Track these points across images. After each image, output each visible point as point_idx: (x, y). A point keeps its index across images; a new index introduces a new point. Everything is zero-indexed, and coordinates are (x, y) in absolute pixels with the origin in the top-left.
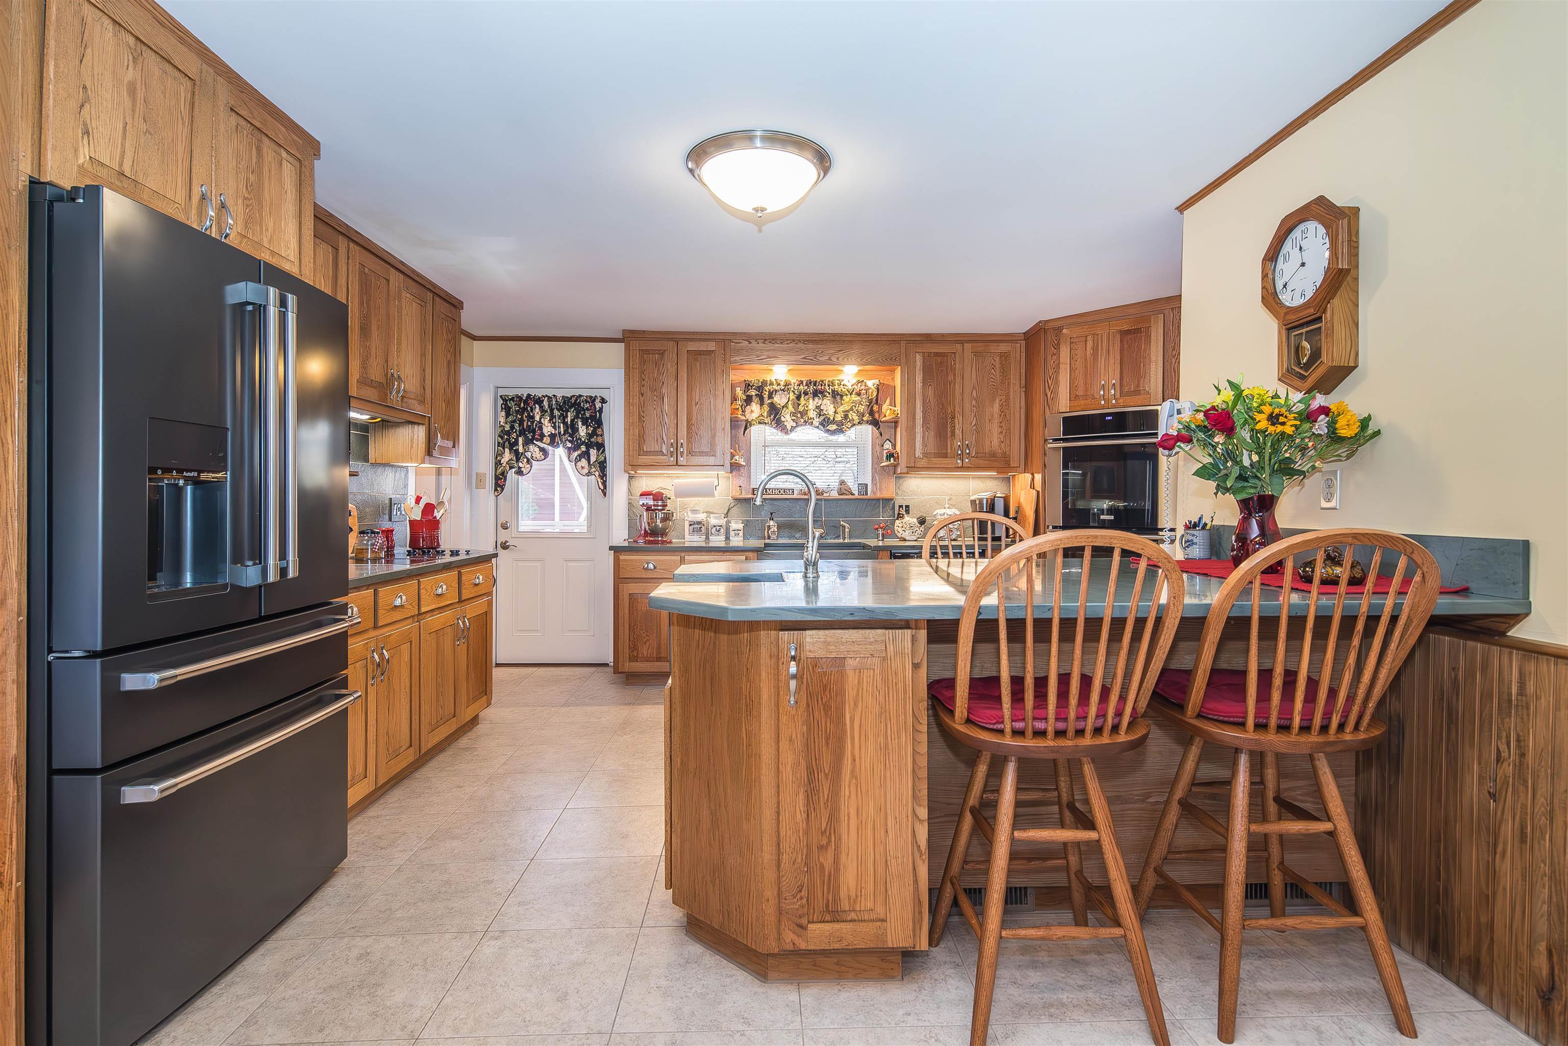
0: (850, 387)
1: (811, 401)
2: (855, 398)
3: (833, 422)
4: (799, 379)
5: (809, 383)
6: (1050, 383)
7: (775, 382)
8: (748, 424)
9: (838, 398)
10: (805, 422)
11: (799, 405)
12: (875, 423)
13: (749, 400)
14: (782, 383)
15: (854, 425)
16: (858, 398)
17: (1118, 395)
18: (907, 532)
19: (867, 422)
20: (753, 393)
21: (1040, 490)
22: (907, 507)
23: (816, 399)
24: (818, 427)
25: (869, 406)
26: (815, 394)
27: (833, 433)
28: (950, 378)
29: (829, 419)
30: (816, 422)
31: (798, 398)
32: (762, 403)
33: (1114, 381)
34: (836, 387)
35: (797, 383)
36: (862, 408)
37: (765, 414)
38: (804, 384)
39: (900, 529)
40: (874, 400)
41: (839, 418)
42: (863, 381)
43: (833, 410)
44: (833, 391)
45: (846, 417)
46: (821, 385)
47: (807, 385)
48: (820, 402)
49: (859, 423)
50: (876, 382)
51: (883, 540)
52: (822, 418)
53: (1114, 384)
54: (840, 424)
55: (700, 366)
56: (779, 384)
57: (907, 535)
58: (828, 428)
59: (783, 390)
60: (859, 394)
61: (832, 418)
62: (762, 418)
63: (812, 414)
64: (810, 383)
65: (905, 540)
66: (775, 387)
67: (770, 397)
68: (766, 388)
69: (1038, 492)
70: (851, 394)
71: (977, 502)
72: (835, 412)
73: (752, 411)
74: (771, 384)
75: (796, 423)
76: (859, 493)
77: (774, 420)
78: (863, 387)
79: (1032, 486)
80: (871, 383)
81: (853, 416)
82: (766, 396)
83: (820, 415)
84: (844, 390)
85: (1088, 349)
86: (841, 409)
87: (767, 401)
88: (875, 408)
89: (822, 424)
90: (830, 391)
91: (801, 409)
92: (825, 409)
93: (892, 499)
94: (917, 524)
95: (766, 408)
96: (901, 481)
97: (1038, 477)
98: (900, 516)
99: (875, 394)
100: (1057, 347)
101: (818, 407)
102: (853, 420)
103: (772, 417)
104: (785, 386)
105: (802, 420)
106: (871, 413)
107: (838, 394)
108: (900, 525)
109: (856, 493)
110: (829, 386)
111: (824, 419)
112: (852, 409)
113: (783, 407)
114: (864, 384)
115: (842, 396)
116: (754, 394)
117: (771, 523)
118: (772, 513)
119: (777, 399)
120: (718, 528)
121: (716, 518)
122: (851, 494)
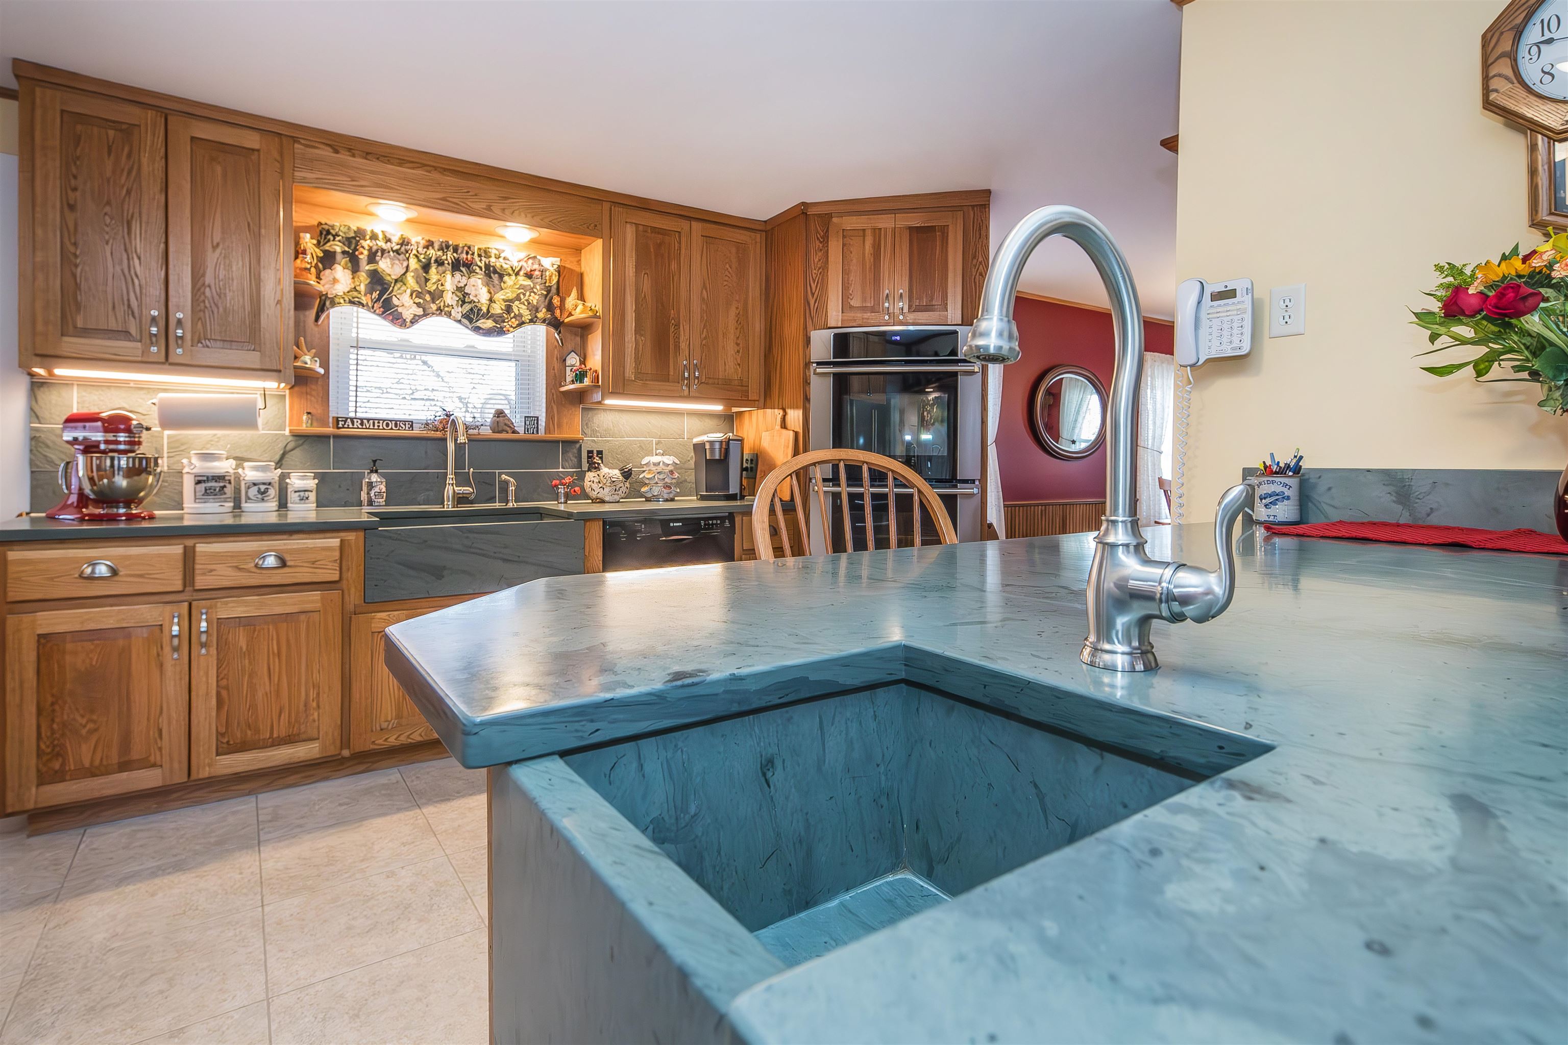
0: (515, 264)
1: (449, 276)
2: (523, 281)
3: (488, 315)
4: (427, 238)
5: (445, 247)
6: (814, 287)
7: (381, 236)
8: (324, 303)
9: (495, 277)
10: (439, 309)
11: (427, 280)
12: (555, 324)
13: (328, 260)
14: (395, 239)
15: (523, 323)
16: (528, 282)
17: (906, 310)
18: (607, 490)
19: (544, 321)
20: (337, 247)
21: (801, 431)
22: (600, 453)
23: (458, 275)
24: (459, 321)
25: (546, 296)
26: (456, 266)
27: (488, 332)
28: (674, 266)
29: (480, 310)
30: (457, 312)
31: (426, 267)
32: (355, 267)
33: (901, 291)
34: (493, 260)
35: (423, 243)
36: (534, 299)
37: (362, 288)
38: (436, 246)
39: (595, 486)
40: (554, 290)
41: (497, 309)
42: (535, 257)
43: (487, 296)
44: (487, 266)
45: (509, 309)
46: (467, 253)
47: (441, 249)
48: (464, 281)
49: (531, 321)
50: (557, 261)
51: (565, 502)
52: (467, 307)
53: (901, 294)
54: (498, 319)
56: (388, 240)
57: (606, 494)
58: (478, 324)
59: (397, 252)
60: (529, 276)
61: (485, 309)
62: (355, 294)
63: (450, 298)
64: (448, 247)
65: (603, 501)
66: (381, 244)
67: (372, 258)
68: (363, 243)
69: (796, 434)
70: (517, 274)
71: (707, 446)
72: (491, 300)
73: (335, 281)
74: (374, 237)
75: (424, 310)
76: (527, 430)
77: (378, 300)
78: (536, 266)
79: (784, 425)
80: (550, 263)
81: (520, 308)
82: (363, 256)
83: (464, 302)
84: (505, 266)
85: (867, 247)
86: (500, 296)
87: (365, 267)
88: (556, 301)
89: (466, 316)
90: (482, 265)
91: (431, 287)
92: (473, 293)
93: (574, 442)
94: (621, 478)
95: (363, 280)
96: (590, 414)
97: (795, 416)
98: (593, 467)
99: (555, 279)
100: (825, 240)
101: (460, 289)
102: (521, 315)
103: (375, 295)
104: (402, 245)
105: (434, 307)
106: (550, 307)
107: (495, 272)
108: (596, 480)
109: (521, 430)
110: (480, 256)
111: (471, 309)
112: (518, 298)
113: (396, 281)
114: (537, 262)
115: (501, 276)
116: (338, 249)
117: (374, 478)
118: (375, 462)
119: (384, 265)
120: (263, 488)
121: (256, 468)
122: (514, 432)
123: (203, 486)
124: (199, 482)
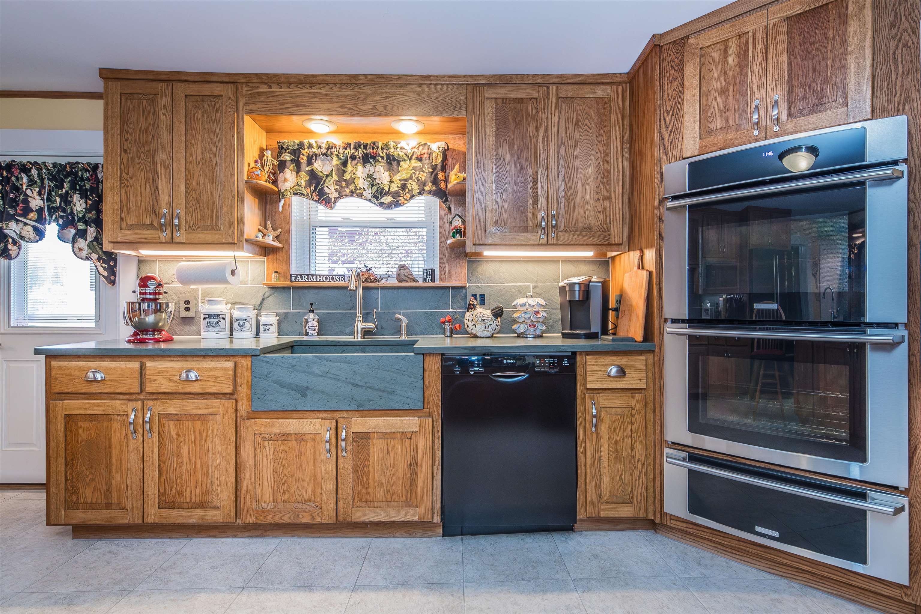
0: (409, 151)
1: (360, 167)
2: (415, 163)
3: (387, 193)
4: (347, 141)
5: (357, 146)
6: (668, 120)
7: (315, 145)
8: (278, 195)
9: (395, 163)
10: (352, 192)
11: (345, 172)
12: (441, 194)
13: (282, 165)
14: (324, 146)
15: (413, 196)
16: (419, 164)
17: (783, 117)
18: (478, 327)
19: (430, 192)
20: (287, 157)
21: (654, 270)
22: (483, 296)
23: (368, 165)
24: (370, 200)
25: (432, 173)
26: (366, 159)
27: (389, 206)
28: (531, 129)
29: (383, 189)
30: (368, 193)
31: (345, 164)
32: (298, 169)
33: (776, 97)
34: (392, 150)
35: (343, 145)
36: (423, 176)
37: (303, 183)
38: (352, 147)
39: (470, 324)
40: (439, 167)
41: (394, 188)
42: (425, 144)
43: (388, 179)
44: (388, 156)
45: (404, 187)
46: (373, 148)
47: (356, 148)
48: (373, 169)
49: (419, 193)
50: (442, 144)
51: (451, 336)
52: (375, 188)
53: (776, 102)
54: (396, 195)
55: (203, 116)
56: (320, 147)
57: (478, 330)
58: (382, 200)
59: (325, 154)
60: (420, 159)
61: (386, 189)
62: (297, 187)
63: (361, 183)
64: (360, 147)
65: (475, 337)
66: (315, 150)
67: (310, 162)
68: (304, 152)
69: (650, 273)
70: (410, 159)
71: (567, 289)
72: (391, 182)
73: (285, 180)
74: (310, 146)
75: (339, 193)
76: (424, 280)
77: (315, 190)
78: (425, 151)
79: (641, 266)
80: (436, 147)
81: (413, 186)
82: (304, 160)
83: (373, 185)
84: (401, 154)
85: (730, 58)
86: (397, 177)
87: (305, 168)
88: (441, 176)
89: (375, 196)
90: (384, 155)
91: (347, 176)
92: (378, 178)
93: (463, 287)
94: (491, 317)
95: (304, 178)
96: (475, 265)
97: (650, 255)
98: (470, 307)
99: (440, 159)
100: (680, 67)
101: (370, 176)
102: (412, 190)
103: (313, 187)
104: (328, 149)
105: (348, 190)
106: (435, 182)
107: (394, 159)
108: (470, 319)
109: (421, 280)
110: (383, 149)
111: (377, 190)
112: (411, 178)
113: (327, 176)
114: (426, 147)
115: (399, 162)
116: (288, 158)
117: (311, 315)
118: (312, 304)
119: (318, 165)
120: (241, 322)
121: (239, 309)
122: (415, 281)
123: (206, 321)
124: (204, 319)
